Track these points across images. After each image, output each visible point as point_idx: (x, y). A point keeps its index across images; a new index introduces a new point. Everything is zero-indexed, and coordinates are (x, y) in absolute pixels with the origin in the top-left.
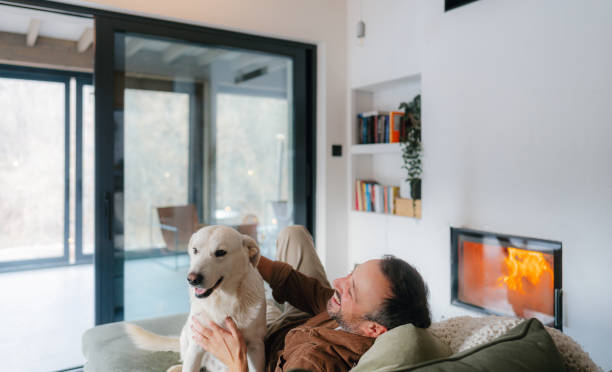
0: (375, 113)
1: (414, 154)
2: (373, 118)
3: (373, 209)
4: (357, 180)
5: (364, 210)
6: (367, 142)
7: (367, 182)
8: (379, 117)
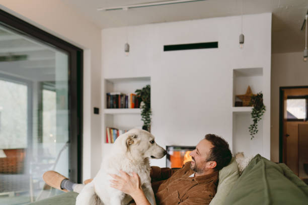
0: (119, 93)
1: (147, 113)
2: (117, 96)
4: (107, 128)
5: (111, 142)
6: (113, 107)
7: (114, 129)
8: (122, 95)
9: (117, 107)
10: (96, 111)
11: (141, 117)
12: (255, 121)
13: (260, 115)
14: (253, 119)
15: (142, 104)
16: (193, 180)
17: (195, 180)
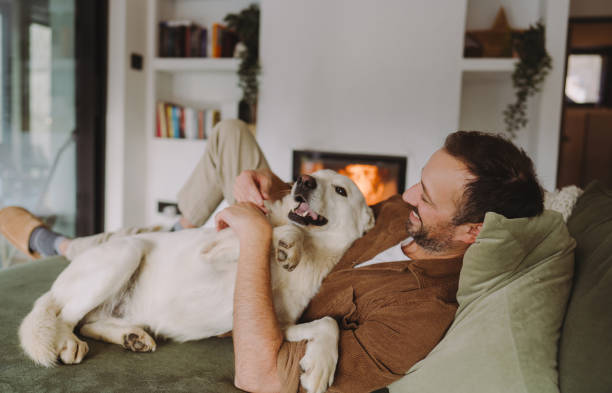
0: (187, 23)
1: (250, 71)
2: (183, 29)
3: (181, 135)
4: (159, 102)
5: (168, 136)
7: (174, 106)
8: (194, 27)
9: (183, 54)
10: (137, 62)
11: (235, 79)
12: (522, 96)
13: (537, 82)
14: (517, 90)
15: (240, 48)
16: (407, 270)
17: (411, 268)
